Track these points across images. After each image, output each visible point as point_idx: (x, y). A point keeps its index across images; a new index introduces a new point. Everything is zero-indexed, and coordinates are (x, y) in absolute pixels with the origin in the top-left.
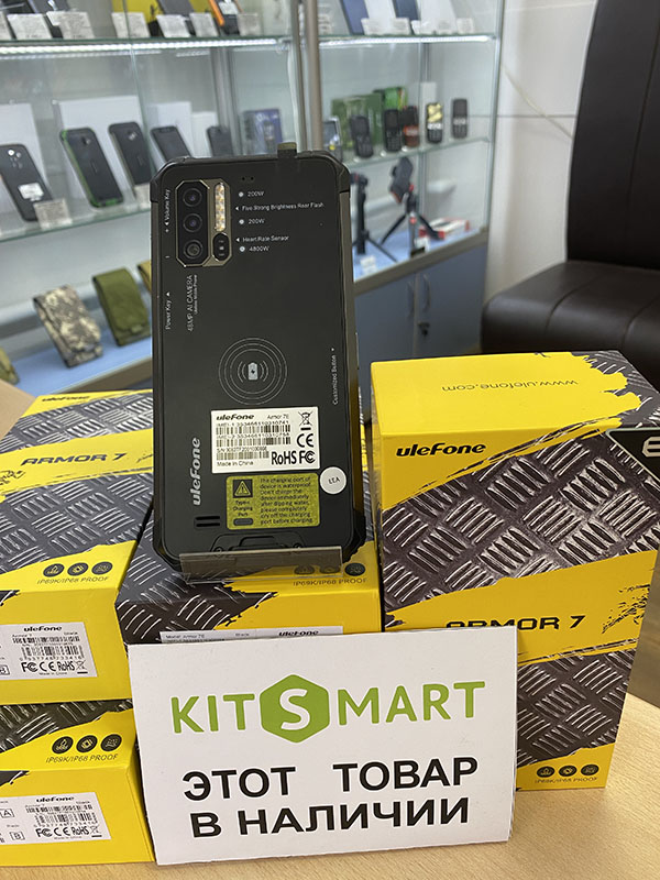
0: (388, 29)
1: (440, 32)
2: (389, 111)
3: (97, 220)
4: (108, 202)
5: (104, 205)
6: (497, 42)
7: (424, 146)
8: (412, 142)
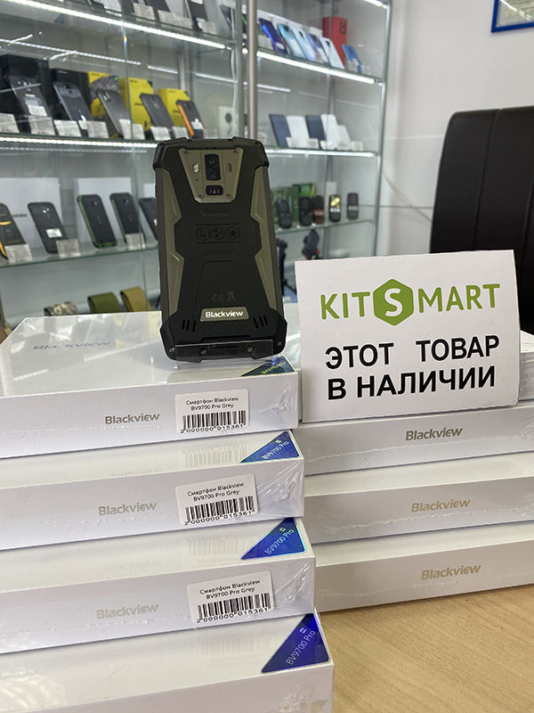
0: (304, 145)
1: (340, 149)
2: (303, 198)
3: (97, 255)
4: (107, 244)
5: (103, 246)
6: (379, 158)
7: (327, 223)
8: (319, 220)
